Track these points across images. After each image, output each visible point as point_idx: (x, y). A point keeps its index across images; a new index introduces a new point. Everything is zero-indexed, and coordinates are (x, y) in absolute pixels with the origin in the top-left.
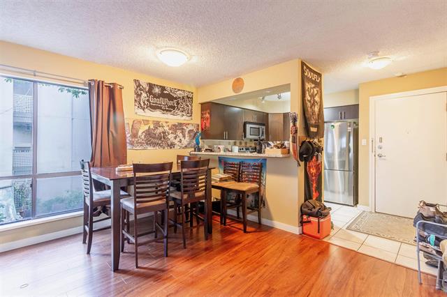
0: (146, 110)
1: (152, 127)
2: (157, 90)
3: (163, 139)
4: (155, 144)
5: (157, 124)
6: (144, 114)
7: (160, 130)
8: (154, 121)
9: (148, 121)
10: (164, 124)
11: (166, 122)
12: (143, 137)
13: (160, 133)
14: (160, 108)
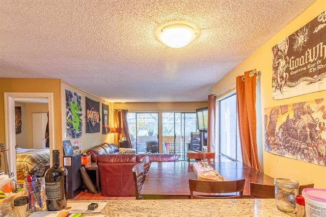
0: (285, 88)
1: (292, 117)
2: (301, 40)
3: (309, 141)
4: (296, 150)
5: (301, 110)
6: (281, 97)
7: (305, 120)
8: (294, 105)
9: (286, 106)
10: (314, 107)
11: (318, 101)
12: (280, 135)
13: (304, 128)
14: (306, 74)
